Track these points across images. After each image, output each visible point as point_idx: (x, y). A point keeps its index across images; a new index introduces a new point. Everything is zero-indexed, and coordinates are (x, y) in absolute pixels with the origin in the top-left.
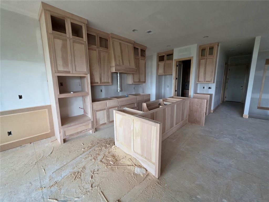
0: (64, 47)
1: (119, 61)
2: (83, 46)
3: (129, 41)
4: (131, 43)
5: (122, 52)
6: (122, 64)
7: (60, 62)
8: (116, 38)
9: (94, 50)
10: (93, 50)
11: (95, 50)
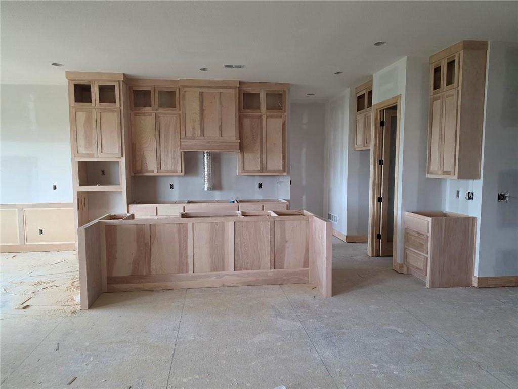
0: (88, 120)
1: (194, 128)
2: (116, 114)
3: (223, 85)
4: (231, 88)
5: (202, 110)
6: (199, 135)
7: (82, 142)
8: (190, 87)
9: (147, 114)
10: (144, 116)
11: (150, 115)
